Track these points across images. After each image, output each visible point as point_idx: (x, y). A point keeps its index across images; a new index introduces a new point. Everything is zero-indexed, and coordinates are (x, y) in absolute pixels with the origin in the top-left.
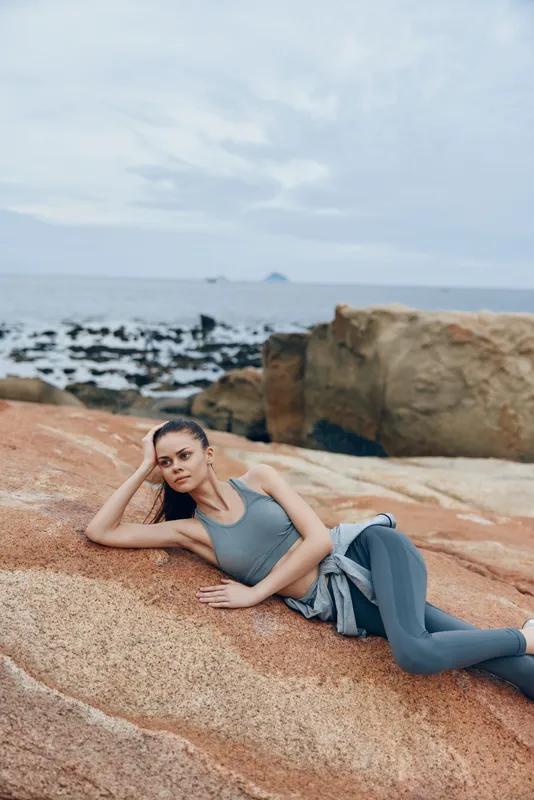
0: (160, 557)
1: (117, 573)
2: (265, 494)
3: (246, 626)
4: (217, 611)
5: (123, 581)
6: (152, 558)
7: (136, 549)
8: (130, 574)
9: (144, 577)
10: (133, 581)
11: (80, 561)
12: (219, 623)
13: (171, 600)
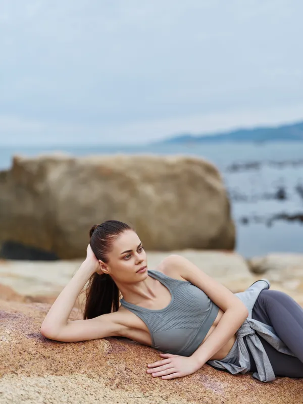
0: (105, 346)
1: (78, 366)
2: (185, 281)
3: (201, 390)
4: (171, 382)
5: (85, 372)
6: (100, 347)
7: (84, 342)
8: (88, 365)
9: (101, 365)
10: (93, 371)
11: (44, 362)
12: (180, 392)
13: (130, 381)
